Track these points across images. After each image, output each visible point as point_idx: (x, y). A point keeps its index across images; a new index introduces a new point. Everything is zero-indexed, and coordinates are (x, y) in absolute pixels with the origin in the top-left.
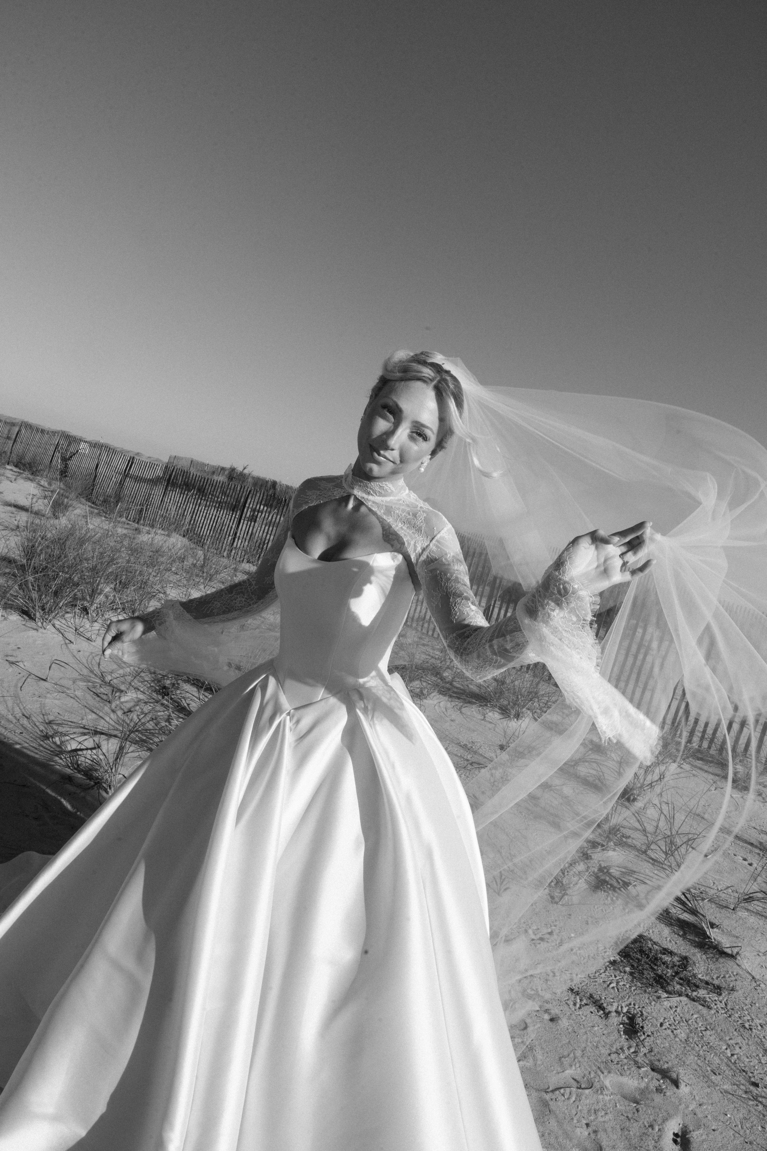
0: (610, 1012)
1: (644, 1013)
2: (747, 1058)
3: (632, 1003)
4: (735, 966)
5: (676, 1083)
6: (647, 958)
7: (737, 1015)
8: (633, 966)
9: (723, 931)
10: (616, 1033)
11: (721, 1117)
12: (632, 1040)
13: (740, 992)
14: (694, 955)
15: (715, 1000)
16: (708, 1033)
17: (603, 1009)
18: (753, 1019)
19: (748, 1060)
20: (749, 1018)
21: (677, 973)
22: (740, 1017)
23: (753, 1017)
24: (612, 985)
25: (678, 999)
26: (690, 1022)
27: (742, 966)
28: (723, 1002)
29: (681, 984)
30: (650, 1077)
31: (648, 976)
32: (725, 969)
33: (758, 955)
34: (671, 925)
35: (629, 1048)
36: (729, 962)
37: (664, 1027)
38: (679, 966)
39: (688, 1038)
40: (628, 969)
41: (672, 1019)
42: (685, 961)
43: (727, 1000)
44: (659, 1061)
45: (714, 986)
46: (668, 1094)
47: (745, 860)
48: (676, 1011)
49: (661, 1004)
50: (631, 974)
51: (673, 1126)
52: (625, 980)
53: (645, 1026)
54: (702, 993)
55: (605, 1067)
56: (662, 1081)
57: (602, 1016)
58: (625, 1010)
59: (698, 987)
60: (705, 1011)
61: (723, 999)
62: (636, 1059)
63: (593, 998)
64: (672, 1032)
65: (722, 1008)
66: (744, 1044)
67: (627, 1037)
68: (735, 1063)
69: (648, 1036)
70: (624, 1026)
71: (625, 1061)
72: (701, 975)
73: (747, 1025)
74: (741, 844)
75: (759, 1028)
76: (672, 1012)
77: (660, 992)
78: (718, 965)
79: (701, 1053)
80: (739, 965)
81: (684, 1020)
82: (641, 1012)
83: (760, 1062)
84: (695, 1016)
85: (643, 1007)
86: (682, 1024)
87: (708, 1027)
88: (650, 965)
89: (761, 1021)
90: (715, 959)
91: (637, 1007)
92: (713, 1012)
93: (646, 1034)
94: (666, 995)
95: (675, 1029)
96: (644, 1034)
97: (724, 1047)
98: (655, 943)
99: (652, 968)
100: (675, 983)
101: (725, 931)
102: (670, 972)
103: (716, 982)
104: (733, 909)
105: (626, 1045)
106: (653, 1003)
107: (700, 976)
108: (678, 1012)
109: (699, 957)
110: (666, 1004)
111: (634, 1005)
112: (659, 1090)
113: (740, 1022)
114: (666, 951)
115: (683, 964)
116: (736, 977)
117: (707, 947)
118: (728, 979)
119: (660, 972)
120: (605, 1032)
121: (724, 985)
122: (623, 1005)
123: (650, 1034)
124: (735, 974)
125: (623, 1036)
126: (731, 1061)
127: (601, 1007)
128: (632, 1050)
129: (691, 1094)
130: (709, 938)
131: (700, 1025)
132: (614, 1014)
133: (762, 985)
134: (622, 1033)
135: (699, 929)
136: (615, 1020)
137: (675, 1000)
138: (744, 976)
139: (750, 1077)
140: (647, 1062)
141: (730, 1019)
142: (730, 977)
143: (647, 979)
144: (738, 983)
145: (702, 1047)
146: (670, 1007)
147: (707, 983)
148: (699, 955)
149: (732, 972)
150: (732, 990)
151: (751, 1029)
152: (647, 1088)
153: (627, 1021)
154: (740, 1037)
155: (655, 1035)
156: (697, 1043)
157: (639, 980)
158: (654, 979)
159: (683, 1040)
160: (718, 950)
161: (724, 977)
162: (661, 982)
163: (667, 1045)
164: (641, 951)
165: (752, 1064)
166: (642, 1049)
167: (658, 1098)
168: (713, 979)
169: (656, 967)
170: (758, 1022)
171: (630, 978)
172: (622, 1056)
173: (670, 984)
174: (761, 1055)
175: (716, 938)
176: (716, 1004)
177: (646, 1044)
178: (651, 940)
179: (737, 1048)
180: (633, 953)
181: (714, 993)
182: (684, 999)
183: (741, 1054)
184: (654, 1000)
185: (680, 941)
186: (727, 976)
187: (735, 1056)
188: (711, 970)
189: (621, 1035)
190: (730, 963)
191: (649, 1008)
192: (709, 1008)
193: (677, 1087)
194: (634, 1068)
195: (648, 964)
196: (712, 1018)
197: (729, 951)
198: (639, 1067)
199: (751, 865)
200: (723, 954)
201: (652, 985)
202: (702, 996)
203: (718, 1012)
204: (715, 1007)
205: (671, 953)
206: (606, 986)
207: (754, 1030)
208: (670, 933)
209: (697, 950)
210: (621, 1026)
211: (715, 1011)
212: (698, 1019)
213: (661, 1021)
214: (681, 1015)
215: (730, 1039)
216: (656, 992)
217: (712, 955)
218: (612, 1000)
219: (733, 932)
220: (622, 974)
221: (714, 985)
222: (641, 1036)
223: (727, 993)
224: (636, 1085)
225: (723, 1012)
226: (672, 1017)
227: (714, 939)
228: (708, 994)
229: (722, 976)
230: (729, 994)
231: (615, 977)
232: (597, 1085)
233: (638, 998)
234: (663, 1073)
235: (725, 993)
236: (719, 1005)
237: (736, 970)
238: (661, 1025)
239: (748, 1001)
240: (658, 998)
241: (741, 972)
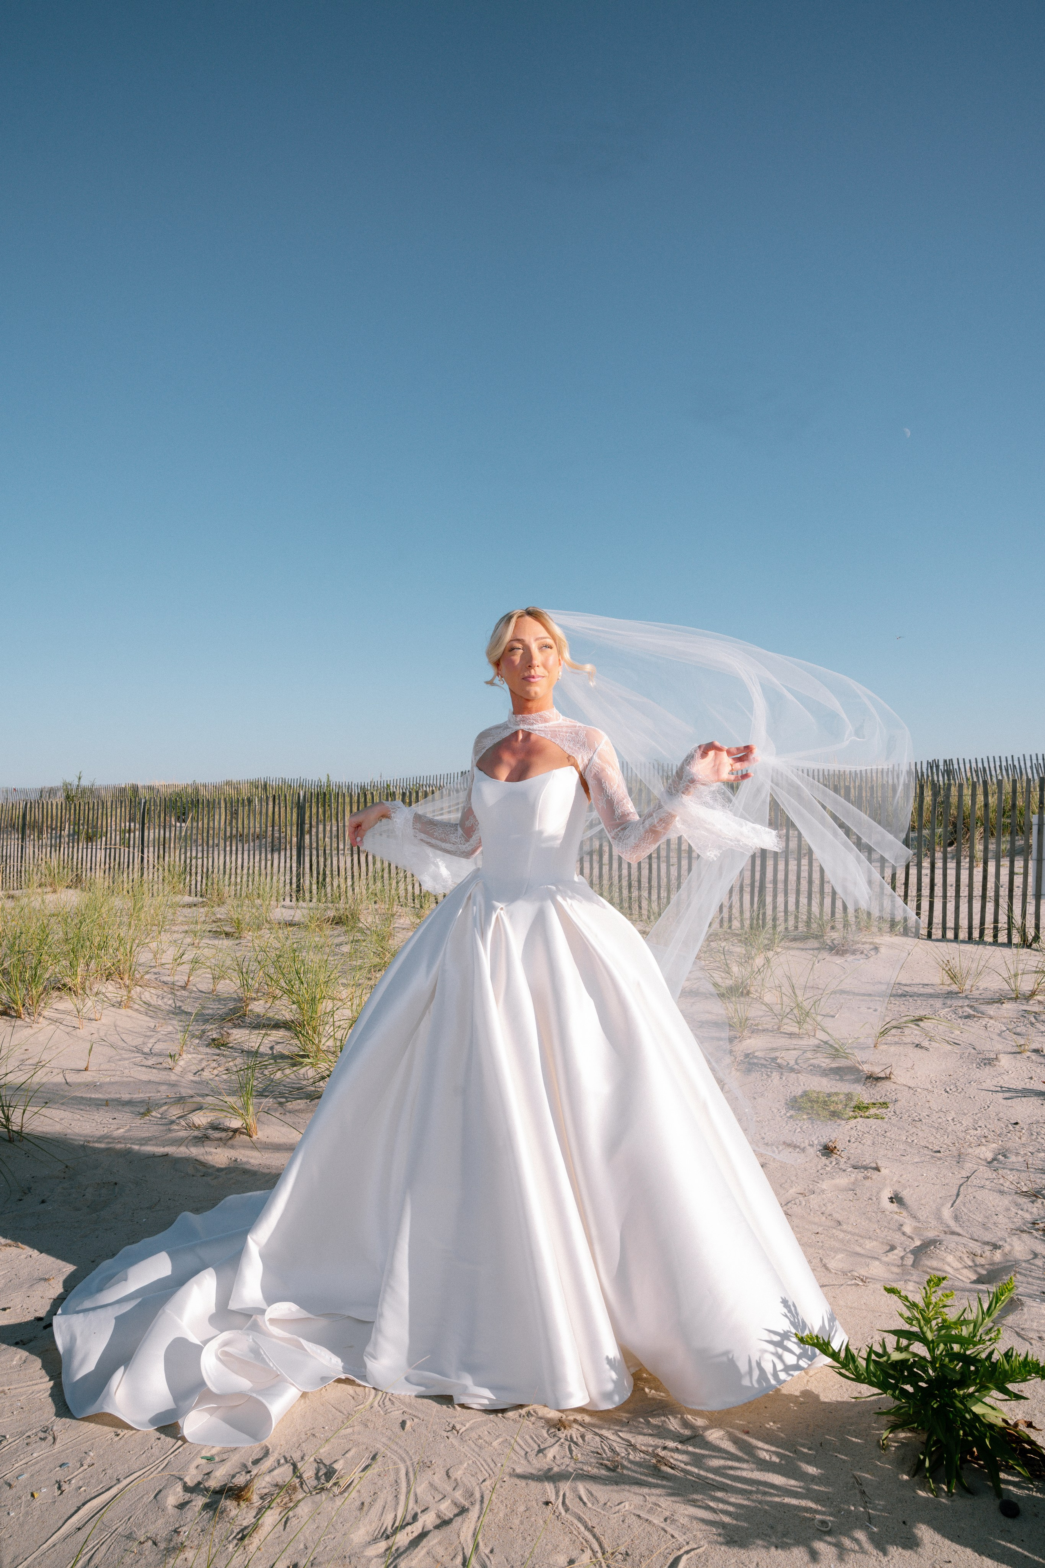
0: (804, 1148)
1: (832, 1138)
2: (925, 1138)
3: (820, 1136)
4: (892, 1084)
6: (817, 1103)
7: (906, 1116)
8: (809, 1113)
9: (872, 1063)
10: (816, 1158)
11: (920, 1178)
12: (831, 1157)
13: (903, 1101)
14: (855, 1089)
15: (885, 1112)
16: (888, 1133)
17: (798, 1147)
18: (920, 1114)
19: (926, 1140)
20: (916, 1114)
21: (846, 1105)
22: (909, 1116)
23: (920, 1112)
24: (797, 1131)
25: (855, 1121)
26: (871, 1132)
27: (898, 1083)
28: (892, 1112)
29: (853, 1111)
30: (856, 1173)
32: (885, 1089)
33: (907, 1071)
34: (826, 1074)
35: (831, 1163)
37: (852, 1142)
38: (846, 1100)
40: (805, 1117)
42: (849, 1097)
43: (894, 1109)
44: (858, 1162)
46: (874, 1177)
47: (869, 1008)
48: (857, 1129)
49: (843, 1127)
50: (810, 1119)
51: (886, 1194)
52: (807, 1124)
53: (837, 1147)
54: (873, 1111)
55: (818, 1179)
56: (866, 1172)
57: (800, 1152)
58: (816, 1143)
59: (867, 1108)
60: (879, 1121)
61: (891, 1110)
62: (840, 1167)
63: (787, 1143)
64: (860, 1143)
65: (893, 1115)
66: (919, 1131)
67: (826, 1157)
68: (917, 1144)
69: (843, 1151)
70: (820, 1152)
71: (833, 1171)
73: (916, 1119)
74: (861, 998)
76: (854, 1131)
77: (838, 1121)
78: (878, 1089)
79: (888, 1147)
80: (894, 1083)
81: (866, 1132)
82: (830, 1138)
83: (936, 1138)
84: (874, 1127)
85: (830, 1135)
86: (865, 1135)
87: (887, 1130)
88: (822, 1107)
89: (927, 1113)
90: (874, 1085)
91: (824, 1137)
92: (886, 1120)
93: (841, 1151)
94: (843, 1122)
95: (862, 1140)
96: (839, 1151)
97: (905, 1138)
98: (818, 1092)
99: (825, 1108)
100: (848, 1112)
101: (874, 1062)
102: (840, 1106)
103: (881, 1101)
104: (875, 1047)
105: (828, 1162)
106: (837, 1129)
107: (866, 1101)
108: (859, 1129)
109: (860, 1089)
110: (848, 1127)
111: (822, 1136)
112: (866, 1178)
113: (911, 1119)
114: (830, 1094)
116: (896, 1092)
117: (864, 1079)
118: (890, 1096)
119: (832, 1109)
120: (807, 1160)
121: (888, 1100)
122: (813, 1140)
123: (844, 1149)
124: (894, 1090)
125: (823, 1158)
126: (913, 1144)
127: (796, 1147)
128: (834, 1163)
129: (892, 1171)
130: (863, 1071)
131: (880, 1130)
132: (808, 1148)
133: (919, 1090)
134: (821, 1156)
135: (852, 1069)
136: (811, 1151)
137: (853, 1122)
138: (902, 1089)
139: (931, 1149)
140: (850, 1166)
141: (902, 1120)
142: (891, 1093)
143: (824, 1117)
144: (899, 1095)
146: (852, 1128)
147: (874, 1104)
148: (859, 1087)
149: (892, 1090)
150: (896, 1102)
152: (856, 1180)
153: (821, 1148)
154: (914, 1128)
155: (848, 1148)
156: (882, 1142)
157: (818, 1120)
158: (830, 1115)
160: (873, 1078)
161: (886, 1095)
162: (835, 1115)
163: (860, 1151)
164: (810, 1100)
165: (929, 1141)
166: (842, 1160)
167: (868, 1183)
168: (877, 1099)
169: (827, 1107)
170: (924, 1114)
171: (811, 1122)
172: (828, 1169)
173: (844, 1114)
174: (934, 1134)
175: (868, 1070)
176: (887, 1115)
177: (844, 1156)
178: (815, 1091)
179: (915, 1135)
180: (804, 1104)
181: (882, 1108)
182: (859, 1119)
183: (920, 1138)
184: (836, 1127)
185: (839, 1084)
186: (888, 1093)
187: (916, 1140)
188: (874, 1094)
189: (821, 1158)
190: (886, 1084)
191: (835, 1134)
192: (883, 1119)
193: (879, 1171)
194: (841, 1173)
195: (820, 1107)
196: (887, 1124)
197: (882, 1075)
198: (844, 1171)
199: (875, 1010)
200: (878, 1079)
201: (831, 1120)
202: (873, 1113)
203: (891, 1119)
205: (836, 1094)
206: (792, 1133)
207: (923, 1120)
208: (829, 1081)
209: (856, 1085)
210: (818, 1152)
212: (877, 1128)
213: (848, 1138)
214: (863, 1130)
215: (907, 1132)
216: (835, 1122)
217: (871, 1083)
218: (802, 1140)
219: (881, 1061)
220: (802, 1121)
221: (880, 1103)
222: (837, 1153)
224: (848, 1180)
225: (895, 1117)
226: (856, 1134)
228: (878, 1110)
229: (884, 1095)
230: (894, 1104)
231: (797, 1125)
232: (817, 1191)
233: (822, 1131)
234: (866, 1168)
235: (891, 1105)
236: (889, 1114)
237: (894, 1086)
238: (849, 1141)
239: (912, 1104)
240: (839, 1125)
241: (898, 1087)
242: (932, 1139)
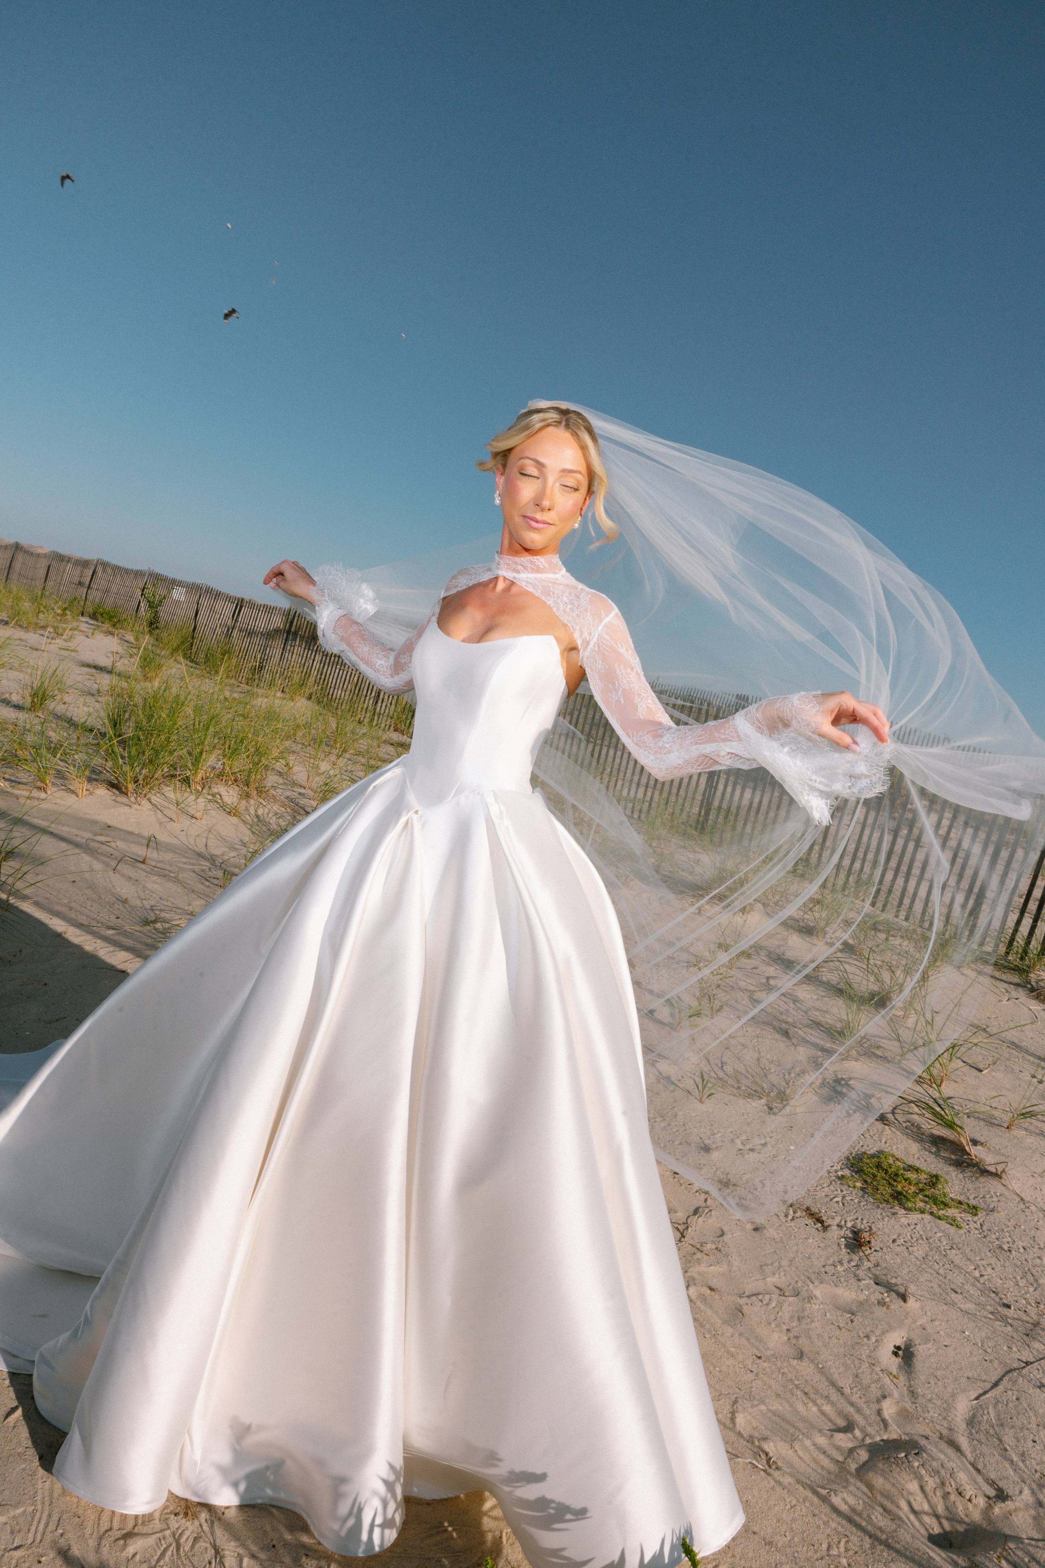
0: (829, 1226)
1: (873, 1228)
2: (1001, 1279)
3: (860, 1218)
4: (1000, 1186)
5: (904, 1297)
6: (886, 1173)
7: (994, 1237)
8: (866, 1181)
9: (989, 1149)
10: (835, 1247)
11: (957, 1335)
12: (854, 1254)
13: (1002, 1213)
14: (948, 1173)
15: (969, 1220)
16: (953, 1251)
17: (822, 1222)
18: (1014, 1241)
19: (1001, 1282)
20: (1009, 1239)
21: (922, 1190)
22: (997, 1239)
23: (1016, 1240)
24: (836, 1199)
25: (920, 1216)
26: (931, 1240)
27: (1010, 1187)
28: (978, 1223)
29: (926, 1202)
30: (871, 1290)
31: (884, 1192)
32: (986, 1189)
33: (1033, 1176)
34: (922, 1141)
35: (849, 1261)
36: (991, 1182)
37: (896, 1244)
38: (925, 1184)
39: (927, 1255)
40: (859, 1184)
41: (909, 1236)
42: (934, 1179)
43: (983, 1221)
44: (885, 1275)
45: (969, 1206)
46: (892, 1307)
47: (1033, 1077)
48: (915, 1228)
49: (897, 1220)
50: (862, 1189)
51: (897, 1338)
52: (853, 1196)
53: (873, 1241)
54: (952, 1212)
55: (820, 1276)
56: (886, 1295)
57: (820, 1229)
58: (849, 1225)
59: (946, 1205)
60: (952, 1230)
61: (979, 1220)
62: (857, 1272)
63: (811, 1211)
64: (907, 1248)
65: (976, 1228)
66: (999, 1266)
67: (848, 1251)
68: (984, 1284)
69: (875, 1251)
70: (846, 1240)
71: (844, 1273)
72: (953, 1194)
73: (1006, 1247)
75: (1022, 1250)
76: (910, 1229)
77: (897, 1208)
78: (977, 1184)
79: (941, 1271)
80: (1004, 1185)
81: (924, 1238)
82: (870, 1227)
83: (1018, 1285)
84: (939, 1235)
85: (874, 1222)
86: (920, 1241)
87: (954, 1246)
88: (888, 1181)
89: (1024, 1244)
90: (974, 1179)
91: (865, 1222)
92: (962, 1231)
93: (873, 1249)
94: (903, 1211)
95: (912, 1246)
96: (870, 1248)
97: (973, 1267)
98: (897, 1159)
99: (890, 1184)
100: (918, 1200)
101: (992, 1149)
102: (913, 1189)
103: (972, 1202)
104: (1008, 1128)
105: (846, 1258)
106: (886, 1219)
107: (951, 1195)
108: (917, 1229)
109: (954, 1176)
110: (904, 1221)
111: (862, 1220)
112: (881, 1303)
113: (997, 1243)
114: (910, 1168)
115: (931, 1181)
116: (1000, 1198)
117: (965, 1164)
118: (988, 1200)
119: (899, 1188)
120: (821, 1245)
121: (982, 1205)
122: (848, 1219)
123: (878, 1249)
124: (998, 1194)
125: (844, 1250)
126: (978, 1281)
127: (819, 1220)
128: (853, 1264)
129: (922, 1310)
130: (969, 1155)
131: (944, 1243)
132: (835, 1228)
133: (1033, 1208)
134: (843, 1247)
135: (958, 1145)
136: (834, 1233)
137: (915, 1217)
138: (1010, 1197)
139: (1001, 1299)
140: (871, 1276)
141: (984, 1240)
142: (992, 1197)
143: (882, 1194)
144: (1001, 1204)
145: (943, 1265)
146: (908, 1225)
147: (960, 1203)
148: (954, 1174)
149: (994, 1193)
150: (991, 1211)
151: (1010, 1251)
152: (867, 1300)
153: (850, 1235)
154: (995, 1258)
155: (885, 1249)
156: (938, 1261)
157: (872, 1195)
158: (891, 1195)
159: (920, 1258)
160: (980, 1169)
161: (984, 1197)
162: (899, 1197)
163: (899, 1261)
164: (879, 1166)
165: (1005, 1286)
166: (866, 1263)
167: (880, 1312)
168: (969, 1199)
169: (895, 1184)
170: (1021, 1244)
171: (861, 1193)
172: (840, 1268)
173: (911, 1201)
174: (1018, 1278)
175: (978, 1155)
176: (968, 1224)
177: (871, 1258)
178: (893, 1156)
179: (989, 1269)
180: (868, 1168)
181: (969, 1213)
182: (927, 1217)
183: (994, 1275)
184: (888, 1216)
185: (931, 1158)
186: (988, 1196)
187: (986, 1277)
188: (968, 1190)
189: (841, 1248)
190: (993, 1185)
191: (881, 1224)
192: (959, 1227)
193: (905, 1301)
194: (853, 1281)
195: (886, 1180)
196: (960, 1237)
197: (993, 1169)
198: (859, 1280)
200: (985, 1172)
201: (887, 1202)
202: (951, 1215)
203: (970, 1232)
204: (967, 1227)
205: (917, 1170)
206: (828, 1199)
207: (1013, 1252)
208: (919, 1150)
209: (951, 1169)
210: (843, 1240)
211: (966, 1231)
212: (943, 1238)
213: (895, 1237)
214: (921, 1233)
215: (980, 1260)
216: (892, 1208)
217: (971, 1174)
218: (834, 1214)
219: (1002, 1151)
220: (851, 1189)
221: (968, 1204)
222: (866, 1250)
223: (984, 1213)
224: (854, 1297)
225: (977, 1232)
226: (909, 1235)
227: (976, 1156)
228: (960, 1213)
229: (982, 1196)
230: (987, 1214)
231: (842, 1191)
232: (804, 1294)
233: (867, 1213)
234: (889, 1287)
235: (981, 1214)
236: (972, 1225)
237: (1000, 1189)
238: (894, 1241)
239: (1012, 1223)
240: (894, 1214)
241: (1006, 1193)
242: (1010, 1284)
